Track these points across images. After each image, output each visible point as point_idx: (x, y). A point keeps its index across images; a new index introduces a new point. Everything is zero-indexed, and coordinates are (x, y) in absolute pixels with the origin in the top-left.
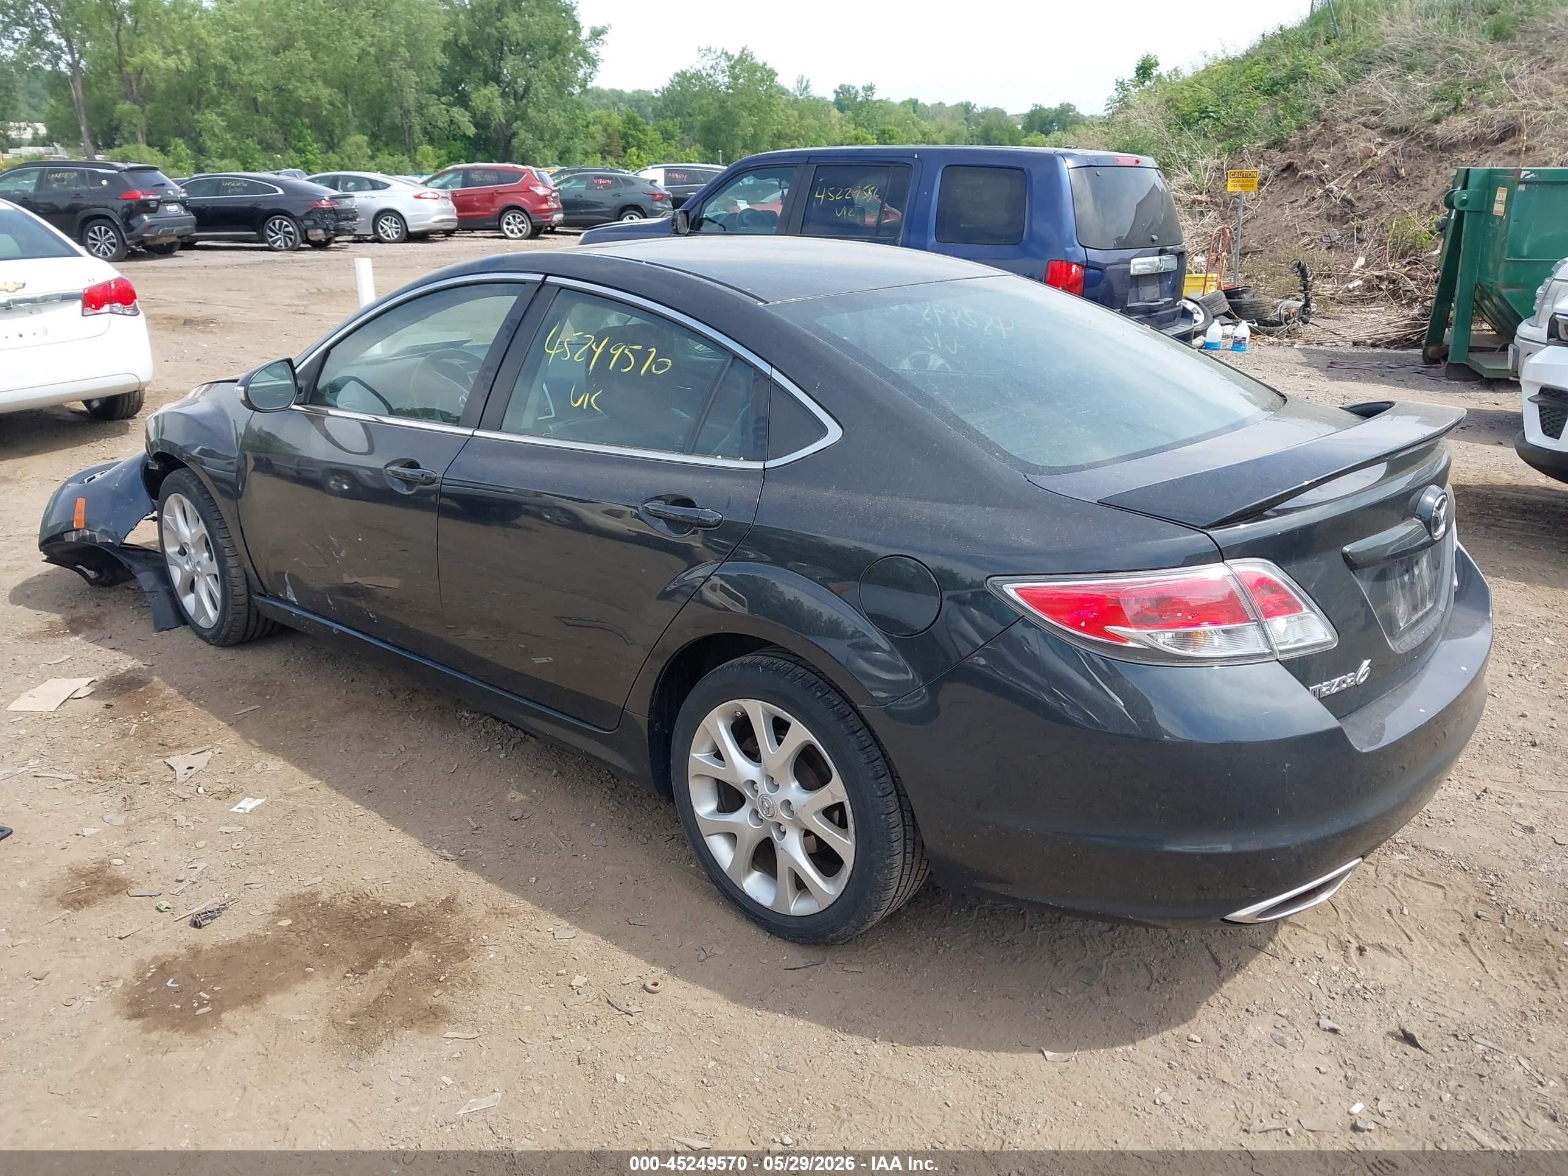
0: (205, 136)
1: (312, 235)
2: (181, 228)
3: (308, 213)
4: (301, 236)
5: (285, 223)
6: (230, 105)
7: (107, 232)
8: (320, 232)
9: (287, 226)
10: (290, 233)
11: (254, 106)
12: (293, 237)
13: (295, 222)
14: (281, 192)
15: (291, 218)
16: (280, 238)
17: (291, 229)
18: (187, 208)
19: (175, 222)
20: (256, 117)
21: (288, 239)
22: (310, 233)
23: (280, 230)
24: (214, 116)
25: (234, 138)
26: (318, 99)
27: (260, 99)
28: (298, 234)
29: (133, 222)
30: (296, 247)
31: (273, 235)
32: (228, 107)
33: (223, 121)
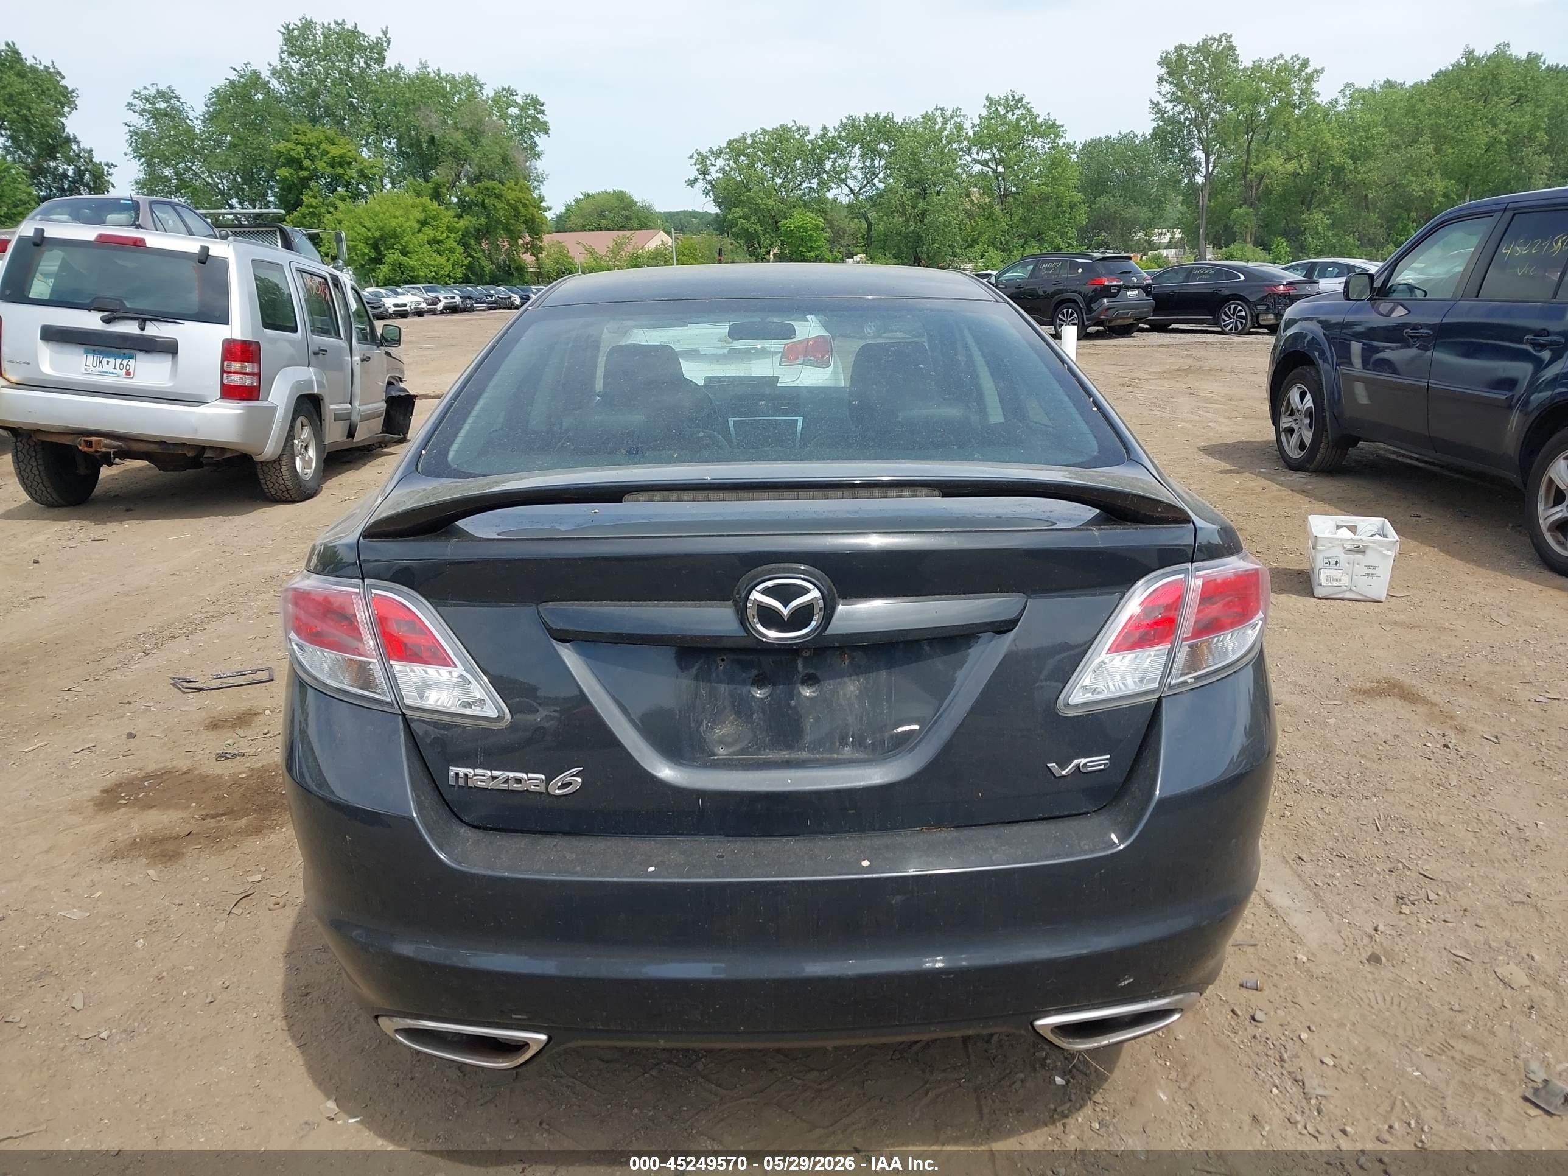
0: (1308, 234)
1: (1263, 320)
2: (1137, 311)
3: (1263, 299)
4: (1252, 320)
5: (1240, 308)
6: (1339, 206)
7: (1072, 314)
8: (1271, 316)
9: (1240, 311)
10: (1242, 317)
11: (1363, 203)
12: (1244, 321)
13: (1248, 306)
14: (1242, 278)
15: (1246, 303)
16: (1232, 322)
17: (1243, 313)
18: (1148, 294)
19: (1134, 305)
20: (1363, 214)
21: (1239, 323)
22: (1261, 317)
23: (1233, 315)
24: (1321, 215)
25: (1334, 235)
26: (1432, 192)
27: (1370, 196)
28: (1249, 318)
29: (1094, 306)
30: (1246, 331)
31: (1227, 319)
32: (1336, 206)
33: (1328, 219)
